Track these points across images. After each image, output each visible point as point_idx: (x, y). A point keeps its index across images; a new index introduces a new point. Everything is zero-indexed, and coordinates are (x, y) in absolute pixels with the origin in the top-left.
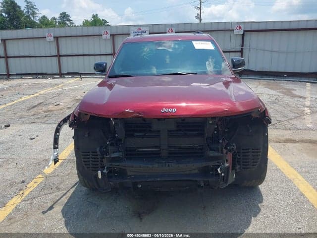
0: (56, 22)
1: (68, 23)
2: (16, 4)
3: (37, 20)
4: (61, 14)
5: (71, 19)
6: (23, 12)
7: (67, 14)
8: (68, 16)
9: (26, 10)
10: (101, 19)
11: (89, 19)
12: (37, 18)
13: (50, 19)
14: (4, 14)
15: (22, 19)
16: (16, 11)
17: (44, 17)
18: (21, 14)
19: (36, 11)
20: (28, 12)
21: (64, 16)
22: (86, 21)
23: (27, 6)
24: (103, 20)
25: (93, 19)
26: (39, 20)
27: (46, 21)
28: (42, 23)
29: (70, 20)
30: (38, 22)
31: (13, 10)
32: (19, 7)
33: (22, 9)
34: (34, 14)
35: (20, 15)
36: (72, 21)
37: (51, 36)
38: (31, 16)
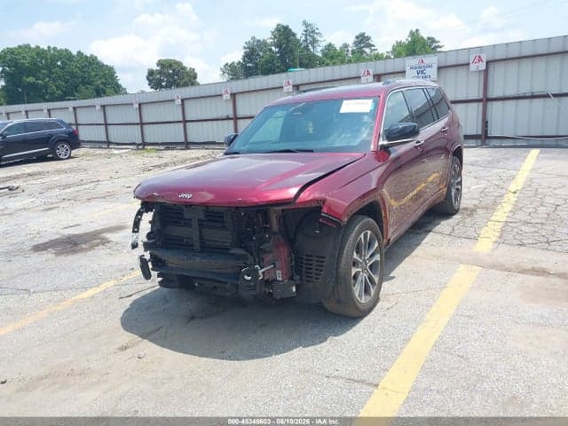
0: (348, 51)
1: (367, 50)
2: (291, 30)
3: (318, 52)
4: (357, 37)
5: (371, 43)
6: (299, 41)
7: (366, 35)
8: (368, 38)
9: (303, 38)
10: (426, 38)
11: (404, 40)
12: (319, 49)
13: (338, 48)
14: (273, 48)
15: (297, 53)
16: (289, 41)
17: (330, 45)
18: (296, 45)
19: (318, 38)
20: (306, 40)
21: (362, 40)
22: (399, 44)
23: (306, 31)
24: (429, 38)
25: (410, 39)
26: (321, 51)
27: (332, 52)
28: (325, 55)
29: (370, 46)
30: (320, 55)
31: (285, 41)
32: (294, 35)
33: (298, 36)
34: (314, 41)
35: (293, 46)
36: (373, 46)
37: (289, 84)
38: (310, 47)
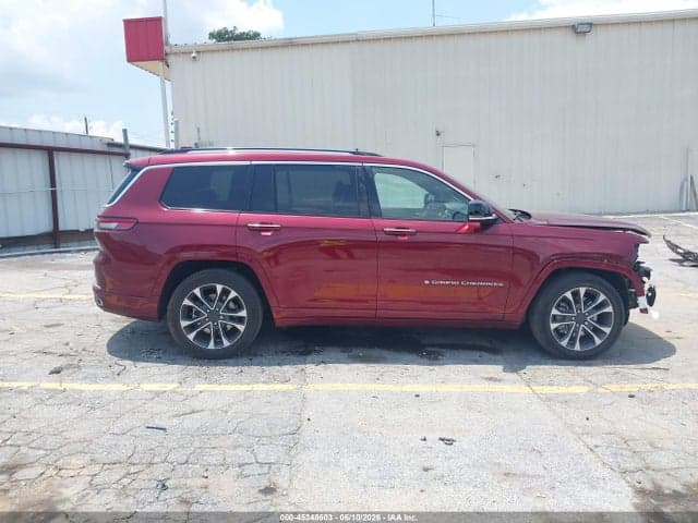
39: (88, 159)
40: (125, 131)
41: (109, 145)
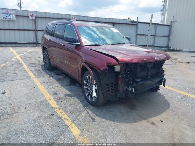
39: (125, 26)
40: (138, 18)
41: (132, 22)
